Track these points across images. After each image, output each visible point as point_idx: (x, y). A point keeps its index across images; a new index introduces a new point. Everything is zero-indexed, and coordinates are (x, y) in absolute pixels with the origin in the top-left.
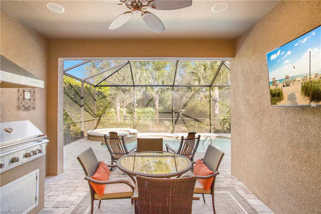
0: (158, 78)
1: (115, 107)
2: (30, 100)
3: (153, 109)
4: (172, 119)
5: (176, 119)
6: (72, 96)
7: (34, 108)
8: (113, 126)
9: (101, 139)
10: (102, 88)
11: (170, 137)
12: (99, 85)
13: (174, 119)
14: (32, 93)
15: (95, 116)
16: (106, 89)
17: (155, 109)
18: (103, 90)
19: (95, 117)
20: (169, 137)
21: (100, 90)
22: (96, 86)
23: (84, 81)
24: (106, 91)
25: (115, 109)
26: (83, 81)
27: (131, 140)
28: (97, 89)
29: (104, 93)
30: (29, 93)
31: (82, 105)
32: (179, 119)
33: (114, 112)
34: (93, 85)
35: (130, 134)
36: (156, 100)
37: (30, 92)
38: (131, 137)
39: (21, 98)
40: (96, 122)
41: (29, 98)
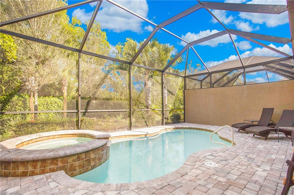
4: (76, 111)
5: (84, 111)
9: (60, 164)
13: (80, 111)
29: (7, 54)
32: (88, 111)
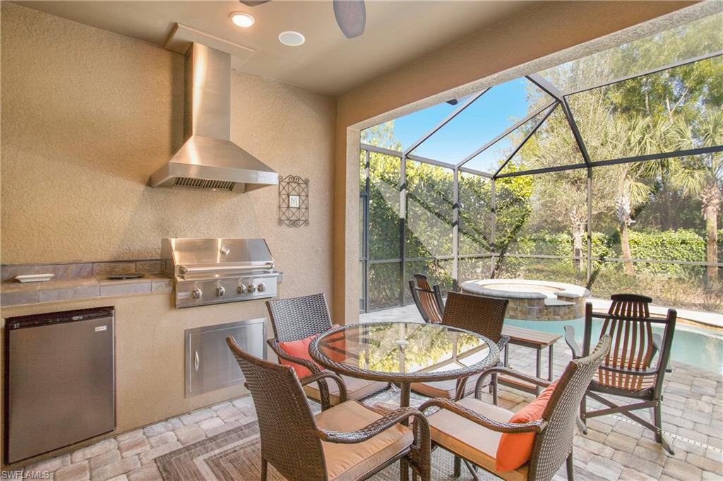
0: (715, 131)
1: (569, 231)
2: (299, 208)
3: (697, 236)
6: (431, 204)
7: (306, 222)
8: (535, 276)
10: (513, 179)
11: (712, 326)
12: (499, 174)
14: (303, 198)
15: (493, 247)
16: (521, 181)
17: (704, 236)
18: (515, 185)
19: (493, 251)
20: (706, 324)
21: (507, 186)
22: (495, 178)
23: (460, 169)
24: (521, 186)
25: (570, 234)
26: (456, 168)
27: (556, 314)
28: (500, 184)
30: (298, 197)
31: (454, 222)
33: (568, 242)
34: (485, 175)
35: (560, 297)
36: (707, 206)
37: (299, 195)
38: (558, 306)
39: (284, 205)
40: (493, 263)
41: (298, 206)
